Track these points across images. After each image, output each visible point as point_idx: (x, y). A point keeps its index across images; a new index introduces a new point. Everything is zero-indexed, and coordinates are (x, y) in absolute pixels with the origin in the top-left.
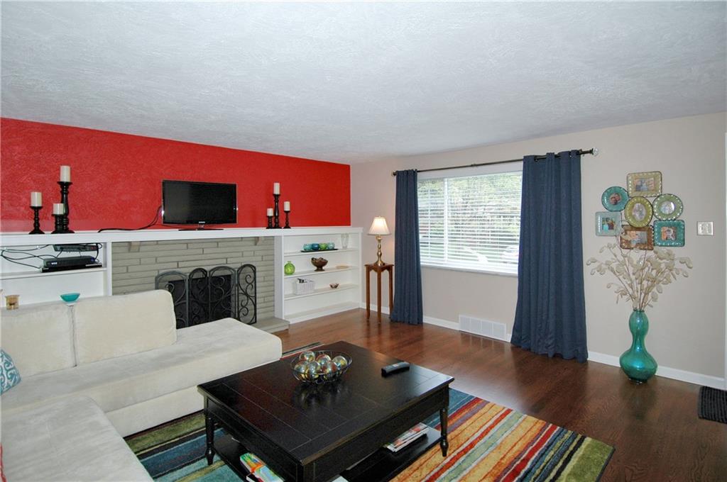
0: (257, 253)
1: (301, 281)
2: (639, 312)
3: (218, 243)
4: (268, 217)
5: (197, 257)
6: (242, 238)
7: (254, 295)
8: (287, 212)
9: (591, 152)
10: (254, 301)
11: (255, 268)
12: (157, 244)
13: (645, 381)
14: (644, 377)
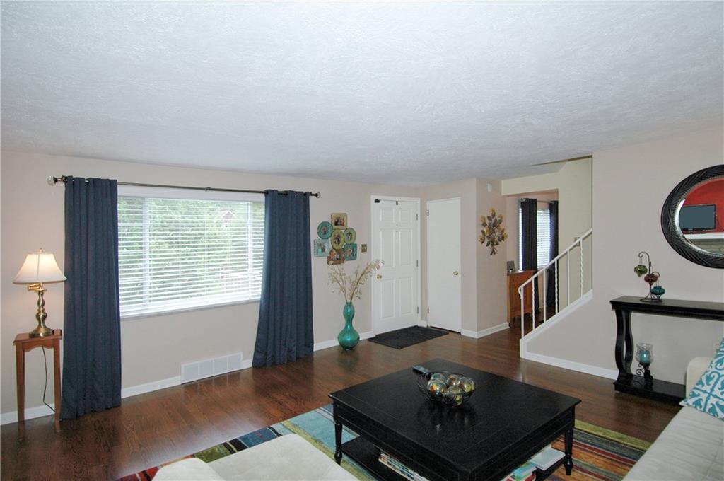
2: (349, 304)
9: (316, 195)
13: (351, 348)
14: (350, 346)
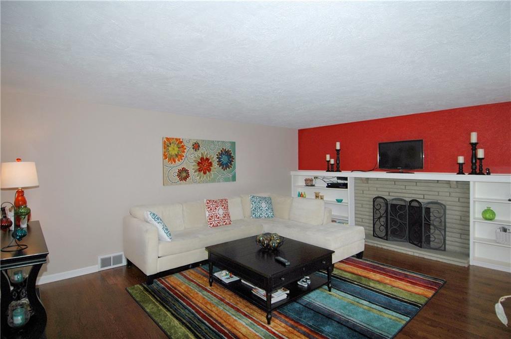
0: (453, 194)
1: (505, 230)
3: (416, 182)
4: (460, 164)
5: (400, 191)
6: (438, 181)
7: (443, 228)
8: (481, 159)
10: (443, 233)
11: (445, 206)
12: (377, 180)
